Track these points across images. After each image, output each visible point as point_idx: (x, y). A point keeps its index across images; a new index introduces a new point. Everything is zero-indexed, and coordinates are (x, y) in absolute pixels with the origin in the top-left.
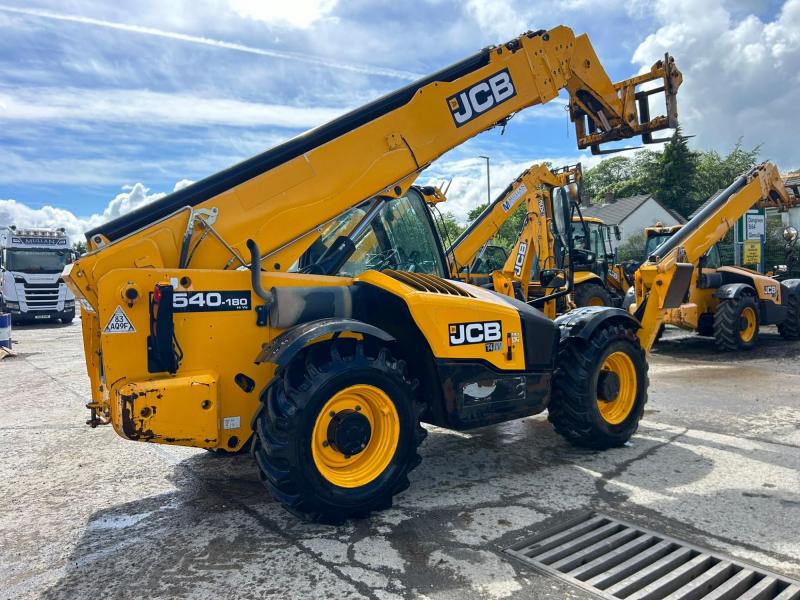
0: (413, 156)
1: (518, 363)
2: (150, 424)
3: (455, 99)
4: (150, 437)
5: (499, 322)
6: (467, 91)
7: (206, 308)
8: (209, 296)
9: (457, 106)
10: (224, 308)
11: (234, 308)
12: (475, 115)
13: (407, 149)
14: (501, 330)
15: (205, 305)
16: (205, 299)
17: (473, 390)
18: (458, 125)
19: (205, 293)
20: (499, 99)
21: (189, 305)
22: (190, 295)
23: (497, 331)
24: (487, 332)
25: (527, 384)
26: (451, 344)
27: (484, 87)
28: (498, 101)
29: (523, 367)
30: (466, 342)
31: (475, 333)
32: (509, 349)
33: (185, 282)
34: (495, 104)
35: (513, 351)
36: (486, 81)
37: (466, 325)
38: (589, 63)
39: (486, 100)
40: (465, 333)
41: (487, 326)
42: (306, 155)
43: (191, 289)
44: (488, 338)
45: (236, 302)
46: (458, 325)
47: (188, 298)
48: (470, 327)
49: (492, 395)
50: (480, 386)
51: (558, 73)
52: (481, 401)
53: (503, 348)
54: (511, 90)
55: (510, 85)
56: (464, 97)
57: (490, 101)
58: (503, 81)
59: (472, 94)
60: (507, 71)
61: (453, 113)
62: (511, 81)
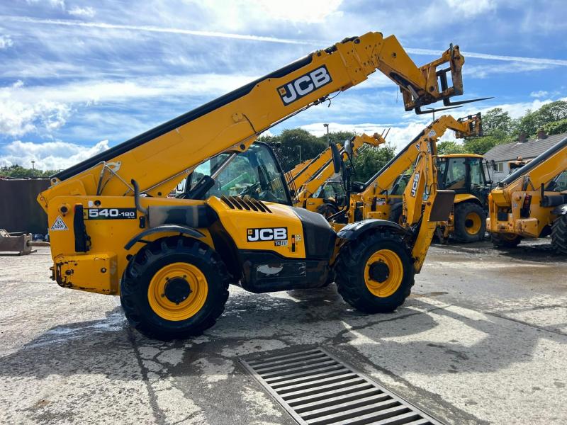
0: (252, 125)
1: (301, 253)
2: (70, 279)
3: (283, 88)
4: (70, 286)
5: (286, 228)
6: (293, 83)
7: (109, 217)
8: (111, 211)
9: (285, 93)
10: (121, 217)
11: (126, 218)
12: (299, 97)
13: (247, 122)
14: (287, 233)
15: (109, 216)
16: (108, 212)
17: (264, 269)
18: (286, 104)
19: (109, 209)
20: (317, 85)
21: (99, 216)
22: (100, 210)
23: (284, 233)
24: (276, 234)
25: (308, 267)
26: (248, 241)
27: (307, 79)
28: (317, 87)
29: (305, 257)
30: (260, 240)
31: (266, 234)
32: (293, 245)
33: (97, 203)
34: (315, 89)
35: (296, 246)
36: (308, 74)
37: (260, 229)
38: (395, 55)
39: (308, 87)
40: (259, 235)
41: (276, 230)
42: (177, 129)
43: (100, 207)
44: (276, 238)
45: (127, 214)
46: (254, 230)
47: (99, 212)
48: (262, 231)
49: (280, 273)
50: (270, 267)
51: (367, 63)
52: (272, 275)
53: (289, 244)
54: (327, 79)
55: (327, 75)
56: (290, 86)
57: (311, 87)
58: (321, 73)
59: (297, 84)
60: (324, 66)
61: (282, 97)
62: (328, 73)
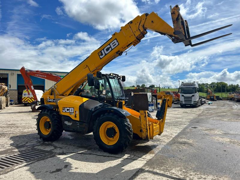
1: (78, 119)
3: (100, 53)
5: (74, 108)
6: (103, 49)
7: (51, 102)
8: (52, 100)
9: (101, 54)
10: (53, 102)
12: (106, 54)
13: (88, 68)
18: (101, 59)
20: (113, 48)
22: (50, 99)
23: (73, 110)
24: (70, 110)
25: (80, 124)
26: (63, 112)
27: (109, 46)
30: (66, 112)
31: (68, 110)
32: (75, 115)
33: (49, 97)
34: (112, 50)
35: (76, 115)
36: (109, 44)
37: (66, 108)
40: (66, 109)
41: (71, 108)
44: (70, 111)
46: (64, 108)
48: (67, 108)
49: (71, 125)
50: (68, 122)
51: (136, 31)
52: (69, 126)
53: (74, 114)
54: (117, 44)
55: (117, 42)
56: (103, 51)
57: (110, 49)
58: (115, 42)
59: (105, 50)
60: (116, 39)
61: (99, 56)
62: (117, 41)
